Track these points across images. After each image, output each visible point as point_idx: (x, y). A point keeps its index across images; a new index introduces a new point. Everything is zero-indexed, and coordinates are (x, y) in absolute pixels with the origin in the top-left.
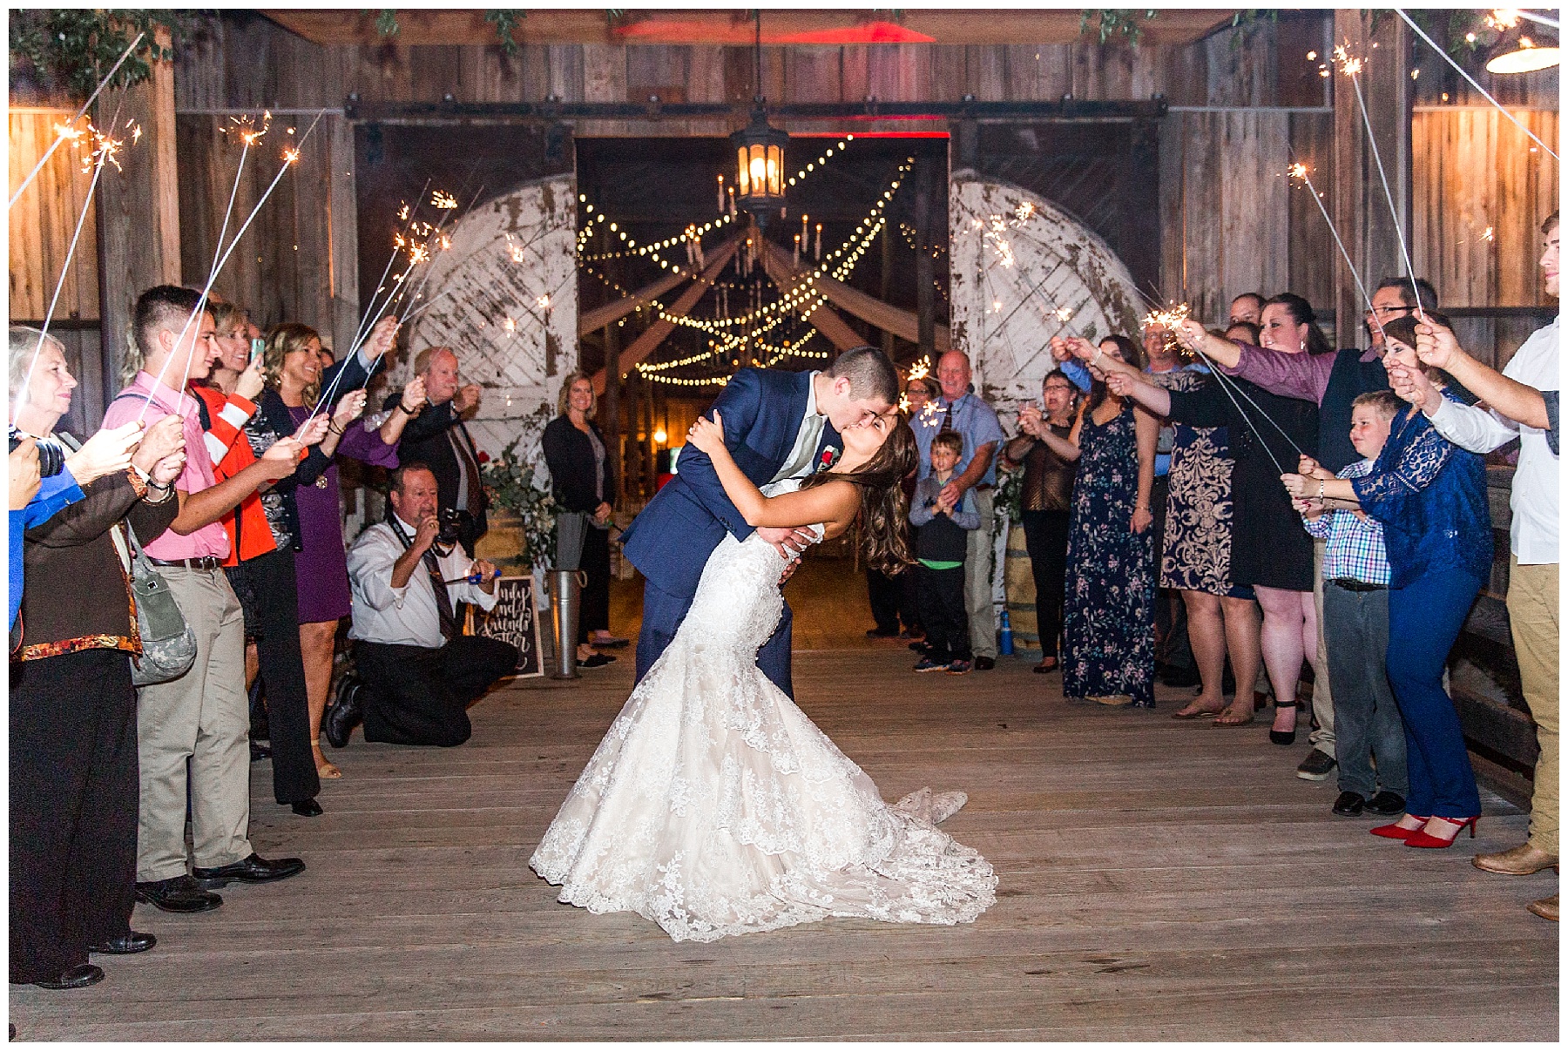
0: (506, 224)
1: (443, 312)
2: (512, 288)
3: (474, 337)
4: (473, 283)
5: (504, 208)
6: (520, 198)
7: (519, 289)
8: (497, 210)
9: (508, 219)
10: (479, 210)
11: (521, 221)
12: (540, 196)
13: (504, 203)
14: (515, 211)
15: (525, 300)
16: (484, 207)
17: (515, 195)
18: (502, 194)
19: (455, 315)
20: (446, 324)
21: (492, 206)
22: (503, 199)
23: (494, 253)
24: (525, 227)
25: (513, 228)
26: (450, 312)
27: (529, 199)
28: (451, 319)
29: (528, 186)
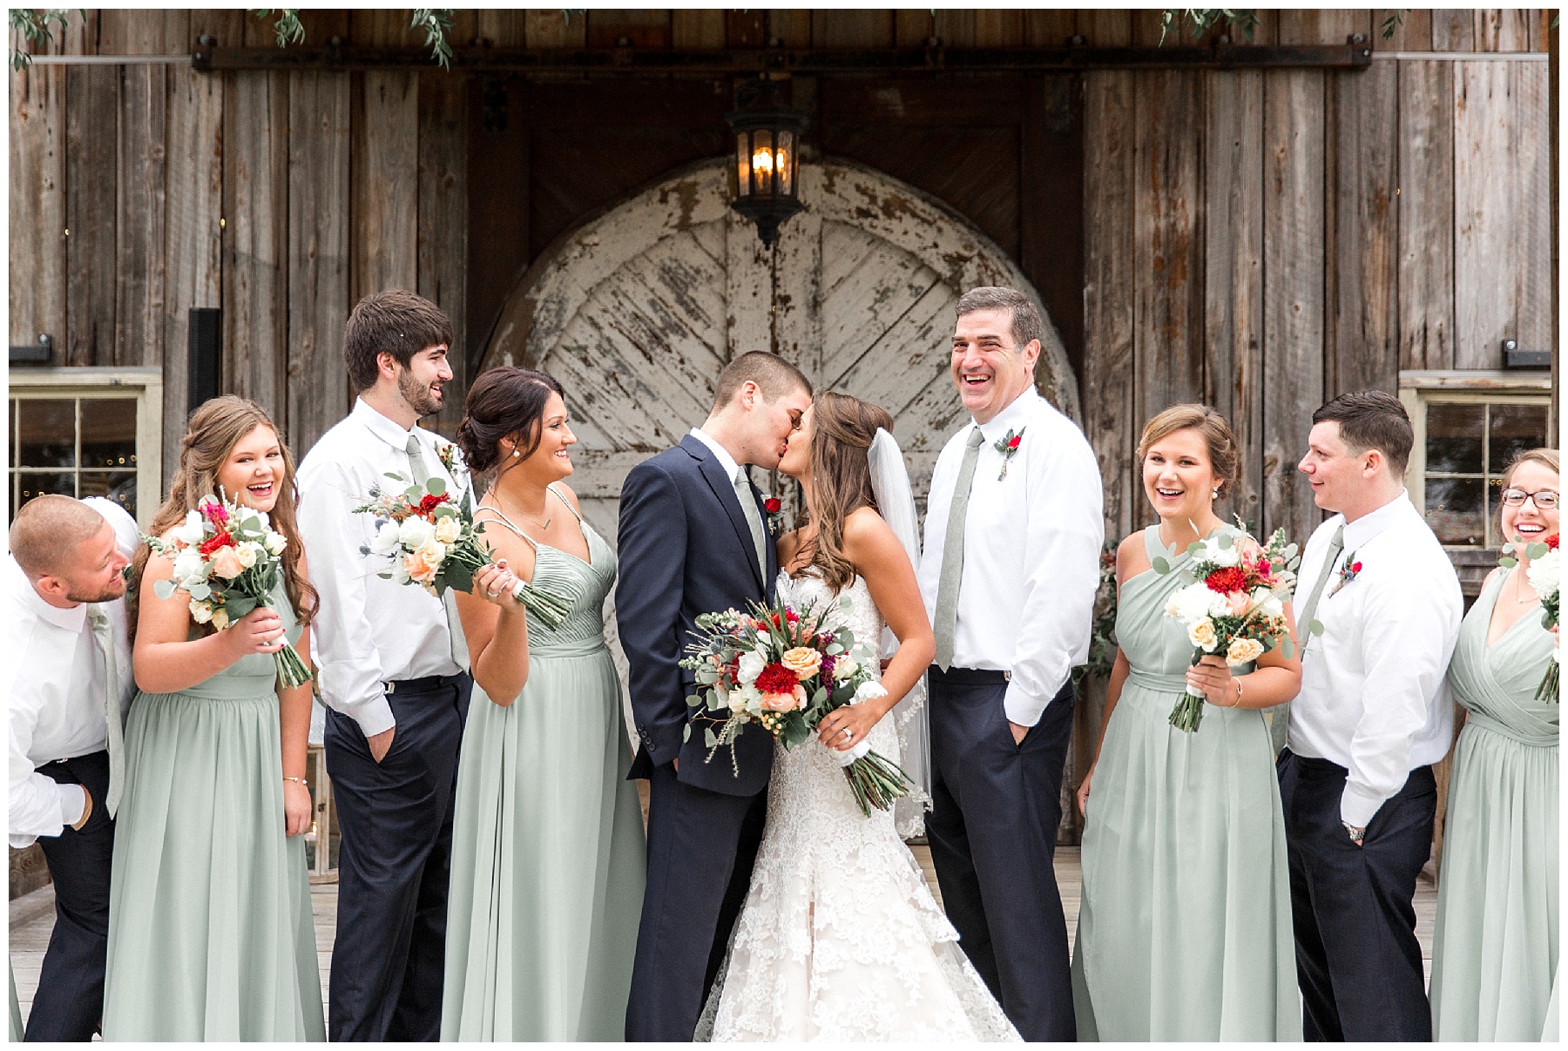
0: (675, 221)
1: (582, 342)
2: (680, 311)
3: (623, 379)
4: (626, 303)
5: (673, 198)
6: (695, 184)
7: (690, 312)
8: (664, 200)
9: (678, 213)
10: (637, 199)
11: (696, 216)
12: (725, 180)
13: (674, 190)
14: (688, 204)
15: (698, 327)
16: (644, 196)
17: (690, 179)
18: (670, 178)
19: (599, 347)
20: (585, 360)
21: (657, 196)
22: (672, 184)
23: (656, 261)
24: (700, 224)
25: (685, 225)
26: (592, 343)
27: (710, 184)
28: (593, 353)
29: (708, 166)
